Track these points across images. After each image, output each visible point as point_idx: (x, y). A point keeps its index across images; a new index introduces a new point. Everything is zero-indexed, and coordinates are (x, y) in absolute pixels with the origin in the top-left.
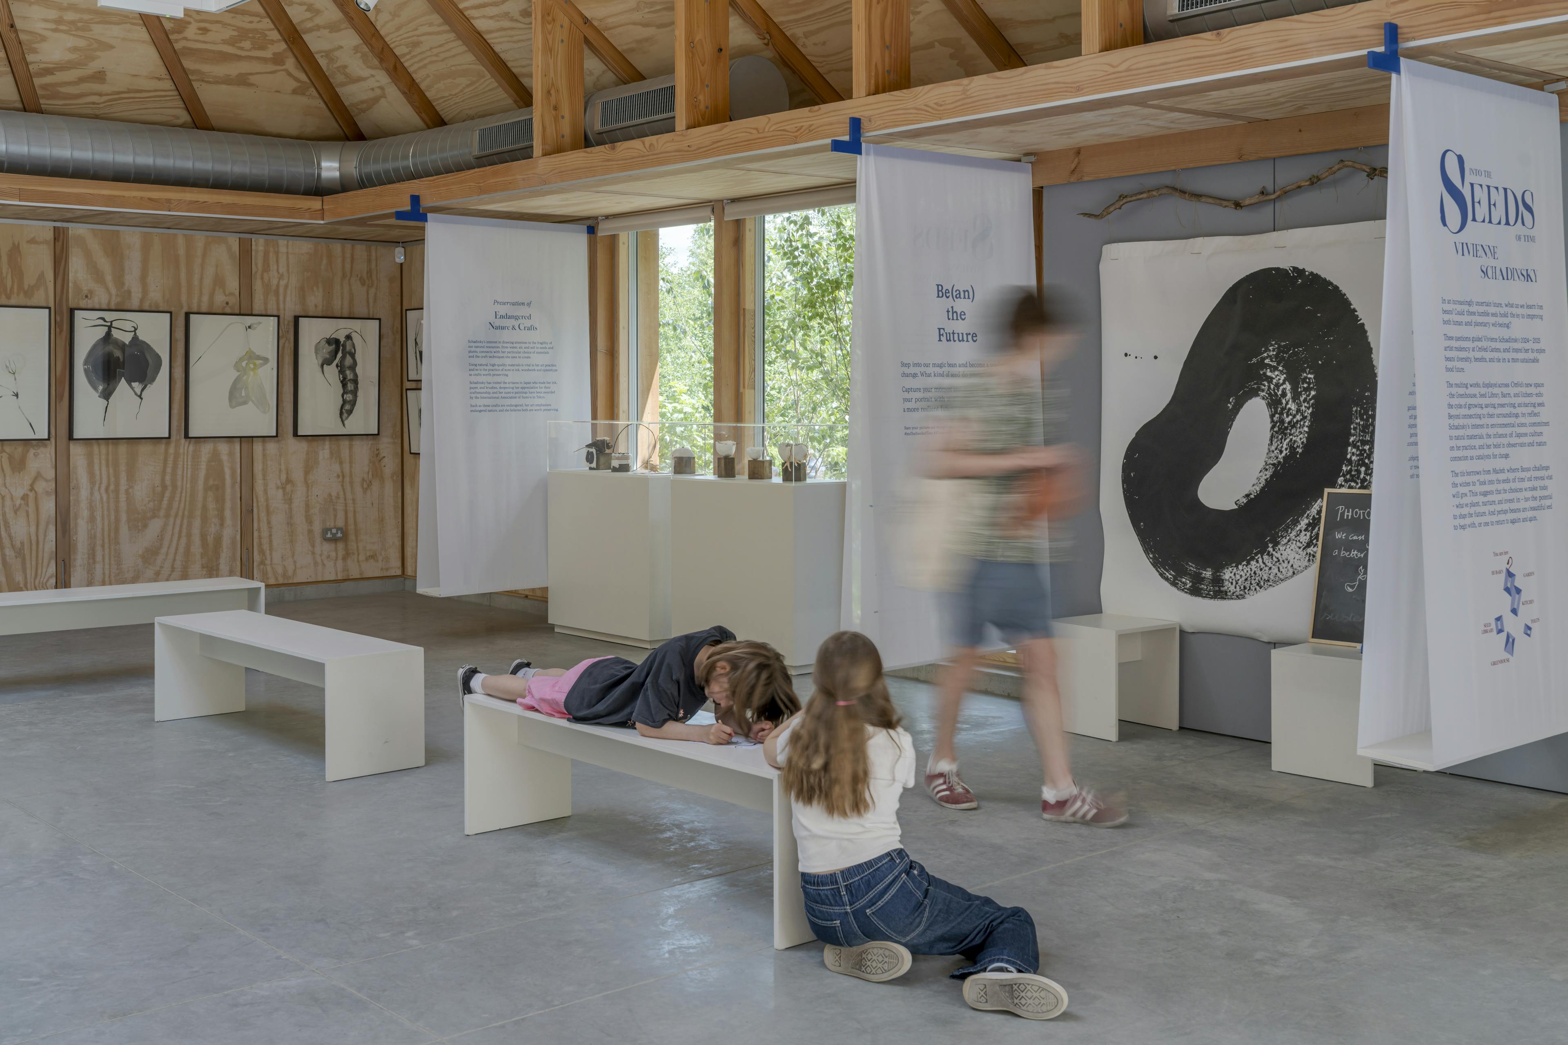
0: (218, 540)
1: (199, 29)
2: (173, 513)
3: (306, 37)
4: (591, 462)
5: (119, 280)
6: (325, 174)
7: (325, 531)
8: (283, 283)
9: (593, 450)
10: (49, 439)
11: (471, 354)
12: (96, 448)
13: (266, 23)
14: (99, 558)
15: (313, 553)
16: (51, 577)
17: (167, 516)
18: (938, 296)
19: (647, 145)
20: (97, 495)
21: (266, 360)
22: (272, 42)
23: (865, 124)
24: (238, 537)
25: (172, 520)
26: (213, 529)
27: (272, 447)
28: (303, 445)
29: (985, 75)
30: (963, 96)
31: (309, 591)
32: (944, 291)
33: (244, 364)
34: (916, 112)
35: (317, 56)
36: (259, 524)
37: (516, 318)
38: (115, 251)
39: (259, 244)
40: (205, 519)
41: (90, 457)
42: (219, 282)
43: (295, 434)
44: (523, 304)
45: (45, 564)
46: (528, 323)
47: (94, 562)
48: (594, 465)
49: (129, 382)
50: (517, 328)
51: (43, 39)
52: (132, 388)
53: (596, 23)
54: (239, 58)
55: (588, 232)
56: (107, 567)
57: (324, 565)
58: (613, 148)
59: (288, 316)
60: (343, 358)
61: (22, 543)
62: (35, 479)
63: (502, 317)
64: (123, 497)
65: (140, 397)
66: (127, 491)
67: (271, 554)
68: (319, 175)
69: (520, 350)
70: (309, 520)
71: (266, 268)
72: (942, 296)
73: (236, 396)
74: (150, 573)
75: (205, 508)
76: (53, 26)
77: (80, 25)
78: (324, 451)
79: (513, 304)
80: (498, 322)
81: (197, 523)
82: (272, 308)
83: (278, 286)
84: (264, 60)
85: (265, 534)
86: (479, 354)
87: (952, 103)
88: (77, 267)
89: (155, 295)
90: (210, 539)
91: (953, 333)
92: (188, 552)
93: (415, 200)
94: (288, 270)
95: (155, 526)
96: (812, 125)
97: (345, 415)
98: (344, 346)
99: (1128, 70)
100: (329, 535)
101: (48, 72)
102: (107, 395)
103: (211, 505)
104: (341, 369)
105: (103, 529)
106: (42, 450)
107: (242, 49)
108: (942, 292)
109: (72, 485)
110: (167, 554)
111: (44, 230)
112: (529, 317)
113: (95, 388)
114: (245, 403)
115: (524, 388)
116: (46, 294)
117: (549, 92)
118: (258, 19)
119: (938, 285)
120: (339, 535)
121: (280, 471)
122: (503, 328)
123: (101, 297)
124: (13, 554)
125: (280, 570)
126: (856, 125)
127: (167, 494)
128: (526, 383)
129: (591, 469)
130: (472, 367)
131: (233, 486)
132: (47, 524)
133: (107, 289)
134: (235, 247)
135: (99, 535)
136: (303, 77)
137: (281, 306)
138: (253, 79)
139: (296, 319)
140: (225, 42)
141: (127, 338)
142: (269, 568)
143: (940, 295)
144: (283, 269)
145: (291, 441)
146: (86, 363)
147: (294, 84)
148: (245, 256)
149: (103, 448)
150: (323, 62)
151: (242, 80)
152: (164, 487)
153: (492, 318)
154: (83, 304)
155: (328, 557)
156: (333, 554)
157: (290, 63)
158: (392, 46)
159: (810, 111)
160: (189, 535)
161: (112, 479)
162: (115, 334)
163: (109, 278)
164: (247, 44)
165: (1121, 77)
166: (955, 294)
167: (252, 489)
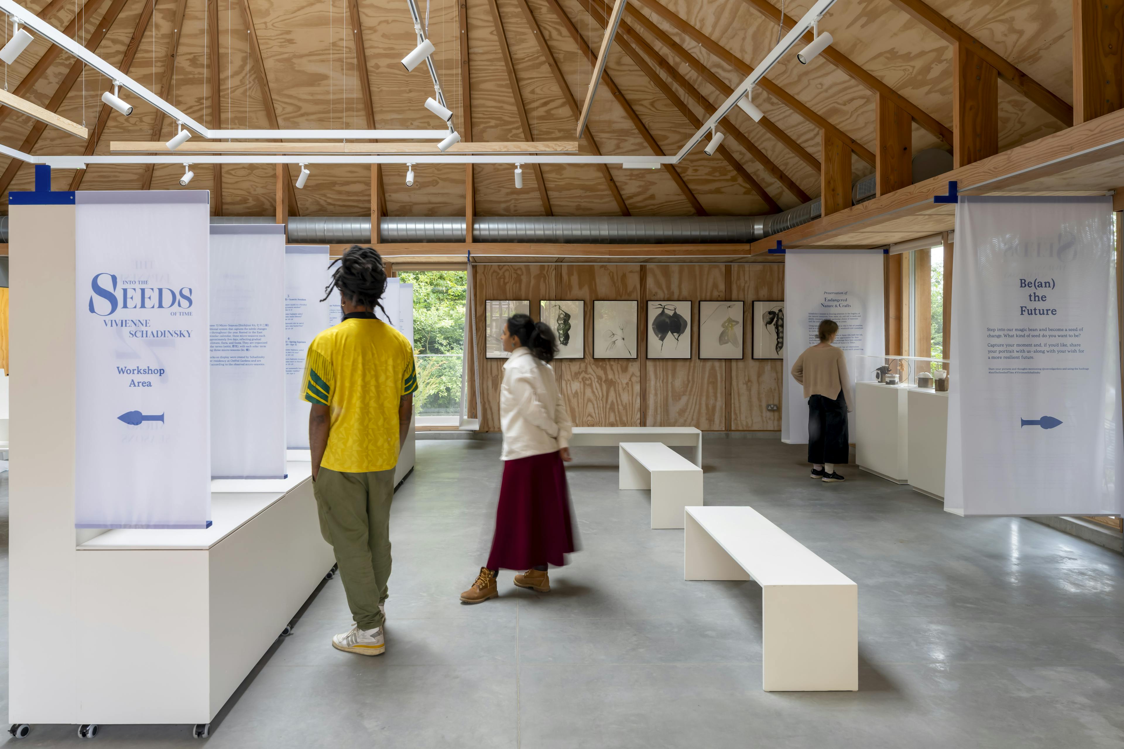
0: (714, 407)
1: (694, 170)
2: (693, 393)
3: (745, 167)
4: (878, 378)
5: (669, 287)
6: (756, 232)
7: (768, 406)
8: (747, 285)
9: (879, 372)
10: (637, 358)
11: (810, 320)
12: (658, 363)
13: (725, 163)
14: (659, 412)
15: (762, 416)
16: (638, 419)
17: (690, 395)
18: (1021, 286)
19: (864, 206)
20: (658, 384)
21: (737, 322)
22: (730, 171)
23: (959, 185)
24: (724, 406)
25: (692, 397)
26: (712, 402)
27: (741, 364)
28: (757, 364)
29: (1019, 147)
30: (1008, 161)
31: (760, 435)
32: (1026, 283)
33: (726, 324)
34: (984, 174)
35: (752, 175)
36: (734, 400)
37: (838, 301)
38: (666, 273)
39: (735, 267)
40: (708, 397)
41: (655, 367)
42: (715, 286)
43: (753, 358)
44: (842, 293)
45: (636, 413)
46: (845, 303)
47: (657, 414)
48: (880, 380)
49: (672, 333)
50: (838, 306)
51: (626, 184)
52: (674, 336)
53: (859, 142)
54: (714, 181)
55: (884, 253)
56: (662, 416)
57: (767, 422)
58: (851, 210)
59: (749, 300)
60: (777, 321)
61: (626, 404)
62: (631, 376)
63: (829, 300)
64: (670, 386)
65: (677, 340)
66: (672, 383)
67: (740, 415)
68: (753, 233)
69: (840, 318)
70: (760, 400)
71: (739, 278)
72: (1025, 286)
73: (722, 339)
74: (682, 420)
75: (708, 392)
76: (629, 178)
77: (640, 175)
78: (768, 367)
79: (836, 293)
80: (827, 303)
81: (704, 399)
82: (741, 297)
83: (744, 287)
84: (727, 180)
85: (737, 405)
86: (815, 320)
87: (1003, 166)
88: (650, 282)
89: (685, 293)
90: (710, 406)
91: (1035, 310)
92: (699, 412)
93: (779, 243)
94: (750, 278)
95: (684, 399)
96: (934, 188)
97: (779, 349)
98: (778, 315)
99: (1101, 132)
100: (770, 408)
101: (630, 197)
102: (662, 339)
103: (711, 391)
104: (777, 327)
105: (661, 399)
106: (634, 363)
107: (715, 176)
108: (1023, 283)
109: (647, 379)
110: (690, 412)
111: (637, 266)
112: (846, 300)
113: (657, 336)
114: (727, 343)
115: (842, 338)
116: (637, 294)
117: (829, 182)
118: (721, 161)
119: (1021, 280)
120: (775, 408)
121: (745, 376)
122: (829, 306)
123: (661, 295)
124: (622, 408)
125: (744, 423)
126: (953, 186)
127: (690, 385)
128: (843, 335)
129: (879, 382)
130: (811, 327)
131: (721, 381)
132: (637, 395)
133: (663, 291)
134: (723, 269)
135: (659, 402)
136: (748, 186)
137: (746, 297)
138: (723, 190)
139: (753, 302)
140: (707, 174)
141: (671, 313)
142: (739, 422)
143: (1023, 285)
144: (747, 278)
145: (751, 363)
146: (653, 324)
147: (744, 190)
148: (728, 272)
149: (661, 363)
150: (755, 178)
151: (718, 191)
152: (689, 381)
153: (823, 302)
154: (653, 298)
155: (770, 419)
156: (772, 418)
157: (740, 180)
158: (778, 166)
159: (934, 180)
160: (700, 404)
161: (665, 377)
162: (666, 311)
163: (664, 287)
164: (717, 174)
165: (1096, 138)
166: (1037, 284)
167: (731, 384)
